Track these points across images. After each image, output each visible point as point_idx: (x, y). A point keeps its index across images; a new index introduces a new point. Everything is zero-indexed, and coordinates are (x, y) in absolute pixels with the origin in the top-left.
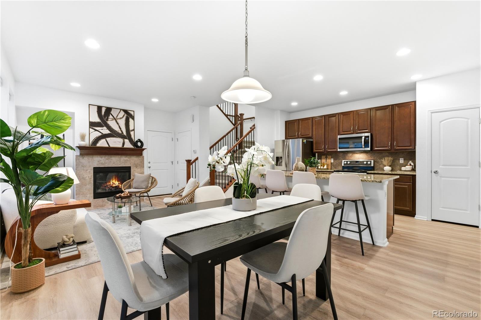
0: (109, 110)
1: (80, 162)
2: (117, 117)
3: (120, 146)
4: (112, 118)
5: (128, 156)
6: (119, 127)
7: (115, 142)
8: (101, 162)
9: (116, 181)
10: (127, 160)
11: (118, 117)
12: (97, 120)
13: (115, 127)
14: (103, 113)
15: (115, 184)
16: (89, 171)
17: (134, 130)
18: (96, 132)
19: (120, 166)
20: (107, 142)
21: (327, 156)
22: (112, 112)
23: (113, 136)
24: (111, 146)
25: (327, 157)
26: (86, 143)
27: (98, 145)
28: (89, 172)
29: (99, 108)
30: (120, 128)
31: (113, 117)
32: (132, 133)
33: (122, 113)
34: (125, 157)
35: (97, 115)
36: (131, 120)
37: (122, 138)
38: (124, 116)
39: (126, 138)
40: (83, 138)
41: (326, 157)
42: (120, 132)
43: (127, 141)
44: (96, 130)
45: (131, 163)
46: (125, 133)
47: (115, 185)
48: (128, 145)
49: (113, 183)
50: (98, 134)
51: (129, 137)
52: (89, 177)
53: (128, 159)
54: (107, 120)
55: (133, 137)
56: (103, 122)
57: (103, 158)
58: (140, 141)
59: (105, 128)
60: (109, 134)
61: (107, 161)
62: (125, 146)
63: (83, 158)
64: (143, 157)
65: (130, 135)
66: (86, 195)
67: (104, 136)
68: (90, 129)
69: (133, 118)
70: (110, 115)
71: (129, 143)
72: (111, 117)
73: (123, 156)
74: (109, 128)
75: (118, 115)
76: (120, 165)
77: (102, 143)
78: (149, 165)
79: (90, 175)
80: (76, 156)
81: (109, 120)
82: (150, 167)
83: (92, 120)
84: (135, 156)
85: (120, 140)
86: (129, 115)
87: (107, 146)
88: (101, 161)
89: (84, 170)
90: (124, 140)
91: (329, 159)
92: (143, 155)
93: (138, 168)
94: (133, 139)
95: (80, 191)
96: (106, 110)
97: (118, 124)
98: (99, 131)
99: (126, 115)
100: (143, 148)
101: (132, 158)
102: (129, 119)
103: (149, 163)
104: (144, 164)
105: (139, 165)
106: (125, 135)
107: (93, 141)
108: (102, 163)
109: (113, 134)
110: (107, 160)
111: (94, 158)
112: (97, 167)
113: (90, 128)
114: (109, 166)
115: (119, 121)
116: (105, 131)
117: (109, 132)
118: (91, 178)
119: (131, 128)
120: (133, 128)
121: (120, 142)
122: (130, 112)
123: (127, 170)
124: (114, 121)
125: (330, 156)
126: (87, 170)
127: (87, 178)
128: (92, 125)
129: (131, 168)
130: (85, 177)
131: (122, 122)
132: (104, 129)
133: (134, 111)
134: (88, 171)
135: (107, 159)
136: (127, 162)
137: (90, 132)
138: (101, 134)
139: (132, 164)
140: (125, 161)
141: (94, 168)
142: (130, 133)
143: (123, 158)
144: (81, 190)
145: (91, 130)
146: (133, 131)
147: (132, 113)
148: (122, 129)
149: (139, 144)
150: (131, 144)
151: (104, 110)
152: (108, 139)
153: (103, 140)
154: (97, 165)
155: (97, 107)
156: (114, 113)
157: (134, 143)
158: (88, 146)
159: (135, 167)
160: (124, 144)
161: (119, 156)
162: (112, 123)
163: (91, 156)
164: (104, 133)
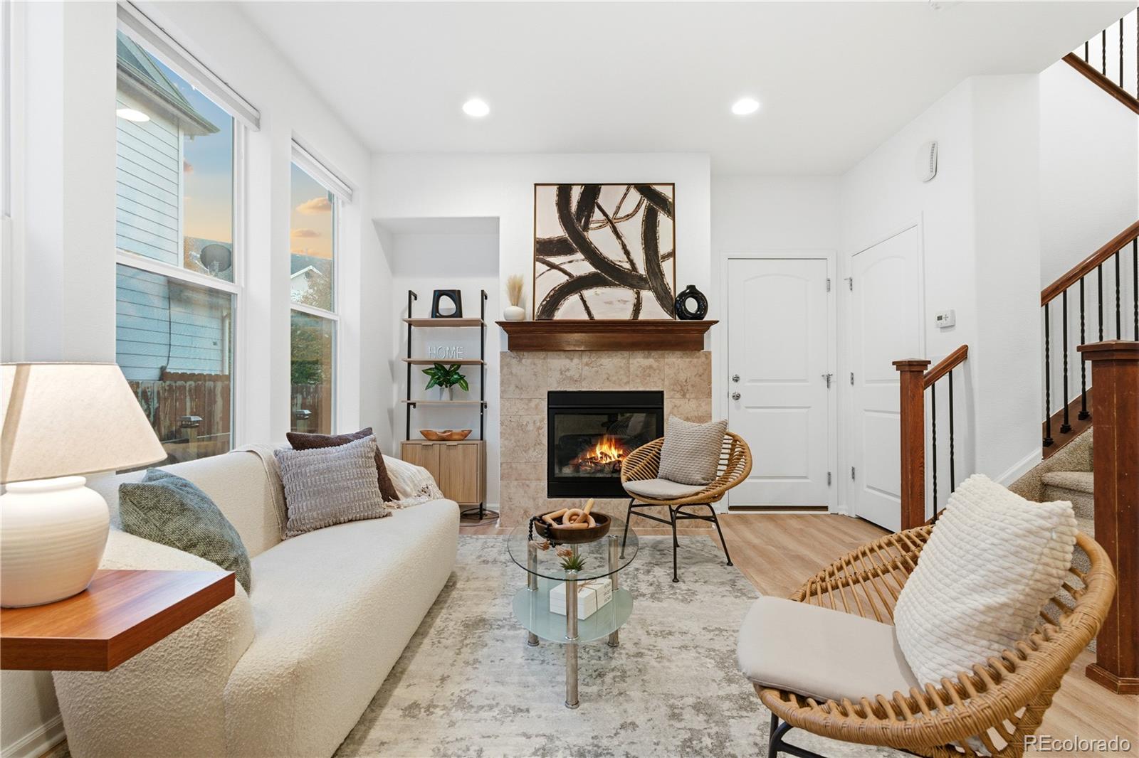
0: (591, 192)
1: (511, 373)
2: (616, 213)
3: (626, 315)
4: (602, 217)
5: (653, 353)
6: (624, 247)
7: (610, 303)
8: (568, 374)
9: (610, 447)
10: (651, 367)
11: (621, 214)
12: (555, 230)
13: (611, 251)
14: (574, 206)
15: (610, 458)
16: (535, 401)
17: (672, 254)
18: (554, 271)
19: (627, 389)
20: (584, 302)
22: (601, 200)
23: (604, 283)
24: (597, 317)
26: (527, 311)
27: (559, 316)
28: (537, 406)
29: (564, 190)
30: (627, 253)
31: (605, 214)
32: (666, 266)
33: (635, 196)
34: (644, 358)
35: (557, 215)
36: (662, 218)
37: (631, 286)
38: (638, 206)
39: (646, 288)
40: (516, 293)
42: (627, 266)
43: (648, 296)
44: (552, 266)
45: (663, 380)
46: (642, 269)
47: (609, 460)
48: (654, 312)
49: (602, 453)
50: (560, 279)
51: (654, 281)
52: (534, 422)
53: (655, 365)
54: (586, 228)
55: (668, 279)
56: (575, 241)
57: (576, 361)
58: (693, 292)
59: (579, 256)
60: (591, 276)
61: (587, 371)
62: (642, 317)
63: (520, 361)
64: (708, 355)
65: (661, 275)
66: (527, 482)
67: (576, 285)
68: (537, 263)
69: (669, 209)
70: (596, 209)
71: (657, 304)
72: (597, 215)
73: (636, 353)
74: (593, 255)
75: (619, 208)
76: (627, 383)
77: (570, 309)
78: (735, 387)
79: (538, 417)
80: (502, 353)
81: (592, 226)
82: (737, 397)
83: (544, 235)
84: (678, 353)
85: (627, 294)
86: (656, 202)
87: (585, 317)
88: (568, 369)
89: (522, 399)
90: (638, 293)
92: (706, 348)
93: (688, 396)
94: (671, 286)
95: (511, 467)
96: (583, 194)
97: (618, 236)
98: (562, 267)
99: (646, 202)
100: (706, 319)
101: (666, 360)
102: (656, 216)
103: (736, 379)
104: (710, 383)
105: (693, 386)
106: (641, 275)
107: (545, 303)
108: (571, 378)
109: (607, 274)
110: (587, 367)
111: (549, 361)
112: (559, 389)
113: (536, 260)
114: (594, 389)
115: (621, 227)
116: (581, 266)
117: (592, 269)
118: (540, 428)
119: (664, 247)
120: (670, 249)
121: (625, 302)
122: (658, 188)
123: (651, 404)
124: (608, 229)
126: (530, 400)
127: (531, 426)
128: (545, 248)
129: (665, 396)
130: (525, 424)
131: (633, 231)
132: (577, 261)
133: (673, 184)
134: (533, 404)
135: (587, 364)
136: (650, 376)
137: (537, 275)
138: (567, 277)
139: (666, 383)
140: (644, 370)
141: (549, 393)
142: (659, 266)
143: (638, 360)
144: (514, 465)
145: (541, 267)
146: (672, 259)
147: (666, 191)
148: (633, 256)
149: (692, 305)
150: (663, 305)
151: (576, 194)
152: (588, 293)
153: (574, 299)
154: (559, 383)
155: (556, 187)
156: (607, 200)
157: (675, 305)
158: (529, 319)
159: (678, 395)
160: (637, 307)
161: (626, 354)
162: (600, 238)
163: (541, 354)
164: (576, 274)
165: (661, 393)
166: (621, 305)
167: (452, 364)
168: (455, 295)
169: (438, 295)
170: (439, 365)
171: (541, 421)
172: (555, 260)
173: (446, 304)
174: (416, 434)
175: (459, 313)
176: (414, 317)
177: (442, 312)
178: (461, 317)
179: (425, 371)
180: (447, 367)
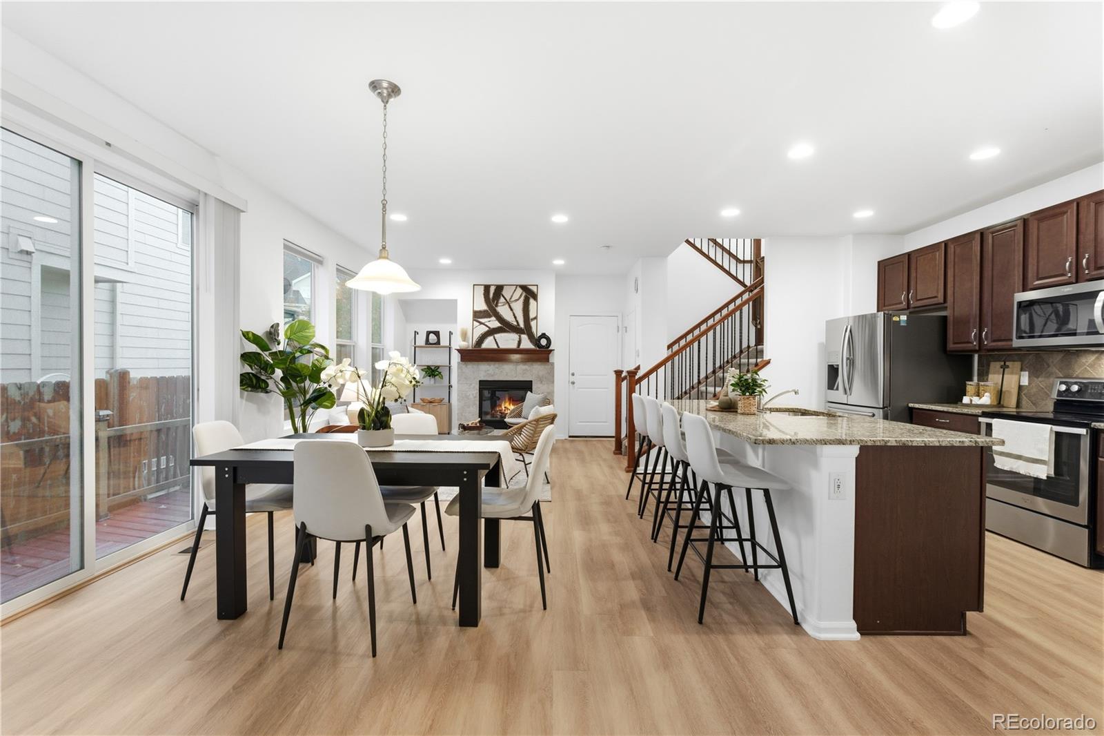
0: (499, 288)
1: (463, 371)
2: (511, 299)
3: (514, 346)
4: (504, 301)
5: (528, 363)
6: (514, 315)
7: (507, 340)
8: (489, 372)
9: (510, 404)
10: (526, 369)
11: (513, 299)
13: (508, 316)
14: (491, 295)
15: (509, 410)
16: (473, 385)
17: (536, 318)
18: (482, 325)
19: (515, 379)
20: (495, 340)
21: (1007, 363)
22: (504, 292)
23: (504, 331)
24: (501, 346)
25: (1008, 367)
26: (468, 344)
27: (484, 346)
28: (474, 387)
29: (487, 288)
30: (515, 317)
31: (505, 299)
32: (533, 324)
33: (519, 291)
34: (523, 365)
35: (483, 299)
36: (532, 301)
37: (517, 333)
38: (521, 295)
39: (524, 333)
40: (464, 336)
41: (1004, 367)
42: (515, 323)
43: (524, 337)
44: (481, 323)
45: (532, 376)
46: (522, 325)
48: (527, 344)
49: (505, 408)
50: (484, 329)
51: (527, 330)
52: (473, 394)
53: (528, 368)
54: (497, 306)
55: (534, 330)
56: (492, 312)
57: (492, 366)
58: (544, 336)
59: (493, 318)
60: (499, 328)
61: (495, 371)
62: (521, 347)
63: (466, 366)
64: (553, 364)
65: (530, 327)
67: (492, 332)
68: (474, 322)
69: (535, 297)
70: (502, 297)
71: (528, 341)
72: (502, 300)
73: (519, 363)
74: (500, 318)
75: (512, 296)
76: (516, 377)
77: (489, 344)
78: (572, 379)
80: (458, 363)
81: (499, 304)
82: (573, 383)
83: (477, 309)
84: (539, 363)
85: (515, 336)
86: (529, 294)
87: (496, 347)
88: (489, 370)
89: (467, 384)
90: (520, 336)
91: (1012, 373)
92: (550, 361)
93: (543, 381)
94: (535, 333)
96: (495, 290)
97: (512, 310)
98: (486, 323)
99: (524, 294)
100: (550, 348)
101: (533, 366)
102: (529, 301)
103: (573, 375)
104: (553, 376)
105: (546, 378)
106: (522, 328)
107: (477, 340)
108: (490, 374)
109: (506, 327)
111: (480, 366)
112: (484, 379)
113: (474, 320)
114: (500, 379)
115: (513, 305)
116: (494, 323)
117: (499, 325)
118: (475, 397)
119: (532, 315)
120: (534, 316)
121: (514, 340)
122: (530, 287)
123: (527, 386)
124: (507, 306)
125: (1018, 364)
126: (471, 384)
127: (471, 396)
128: (477, 315)
129: (533, 382)
130: (468, 395)
131: (518, 307)
132: (492, 321)
133: (537, 285)
135: (497, 368)
136: (526, 373)
137: (474, 327)
138: (488, 328)
139: (534, 377)
140: (524, 371)
141: (480, 381)
142: (530, 324)
143: (521, 366)
144: (463, 414)
145: (476, 324)
146: (535, 321)
147: (534, 289)
148: (518, 319)
149: (544, 342)
150: (531, 342)
151: (492, 290)
152: (497, 336)
153: (490, 339)
154: (484, 376)
155: (483, 287)
156: (507, 293)
157: (536, 341)
158: (471, 348)
159: (539, 382)
160: (519, 342)
161: (515, 363)
162: (503, 310)
163: (476, 363)
164: (492, 327)
165: (531, 381)
166: (512, 341)
167: (436, 367)
168: (437, 334)
169: (428, 333)
170: (429, 367)
171: (476, 394)
172: (483, 320)
173: (432, 337)
174: (417, 400)
175: (438, 343)
176: (417, 344)
177: (430, 341)
178: (440, 344)
179: (422, 370)
180: (433, 368)
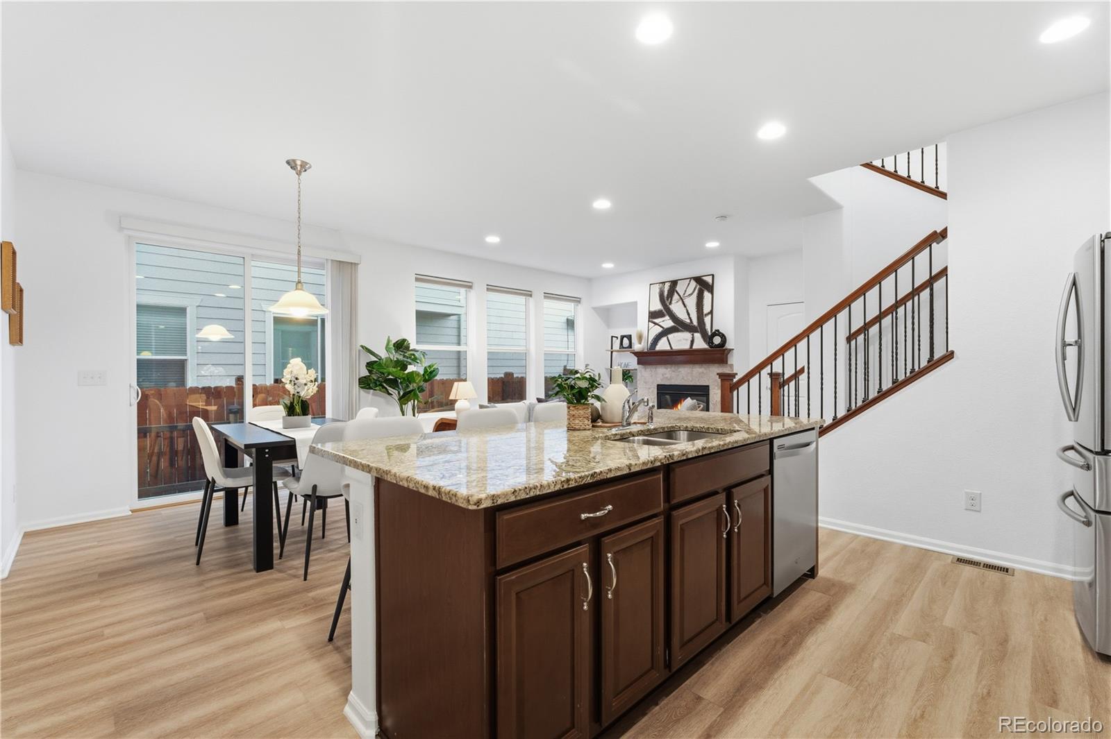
0: (674, 283)
1: (642, 375)
2: (684, 294)
3: (686, 346)
4: (678, 297)
5: (704, 365)
6: (687, 311)
7: (680, 340)
8: (666, 376)
10: (703, 373)
11: (686, 295)
12: (657, 306)
13: (682, 315)
14: (666, 293)
16: (652, 389)
17: (711, 312)
18: (657, 326)
19: (692, 384)
20: (669, 341)
22: (678, 288)
23: (678, 331)
24: (674, 348)
26: (645, 346)
27: (658, 348)
28: (653, 391)
29: (662, 286)
30: (689, 314)
31: (680, 296)
32: (707, 320)
33: (693, 284)
34: (699, 368)
35: (658, 298)
36: (707, 295)
37: (690, 332)
38: (695, 289)
39: (697, 332)
40: (640, 338)
42: (688, 321)
43: (698, 336)
44: (655, 324)
45: (708, 380)
46: (695, 322)
48: (700, 344)
50: (658, 330)
51: (701, 328)
52: (652, 399)
53: (705, 372)
54: (670, 303)
55: (708, 327)
56: (666, 311)
57: (669, 369)
58: (718, 333)
59: (667, 317)
60: (672, 327)
61: (673, 375)
62: (694, 347)
63: (643, 369)
64: (731, 366)
65: (704, 324)
67: (666, 332)
68: (650, 323)
69: (710, 288)
70: (676, 293)
71: (702, 340)
72: (676, 297)
73: (695, 365)
74: (674, 317)
75: (686, 291)
76: (691, 381)
77: (662, 345)
79: (653, 397)
81: (673, 302)
83: (652, 309)
84: (716, 365)
85: (688, 336)
86: (704, 285)
87: (669, 348)
88: (665, 374)
89: (646, 388)
90: (693, 335)
92: (729, 363)
94: (709, 330)
96: (670, 286)
97: (685, 306)
98: (660, 324)
99: (698, 287)
100: (726, 348)
101: (710, 369)
102: (703, 293)
106: (695, 326)
107: (652, 342)
108: (667, 378)
109: (680, 326)
110: (673, 373)
111: (658, 369)
112: (661, 384)
113: (649, 321)
114: (677, 383)
115: (686, 301)
116: (667, 322)
117: (672, 324)
118: (654, 402)
119: (706, 309)
120: (710, 310)
121: (687, 340)
122: (704, 278)
123: (704, 392)
124: (680, 302)
126: (649, 388)
128: (653, 315)
129: (710, 388)
131: (692, 302)
132: (666, 320)
133: (713, 276)
134: (650, 391)
135: (673, 371)
136: (702, 378)
137: (649, 329)
138: (662, 329)
139: (710, 381)
140: (700, 374)
141: (658, 385)
142: (703, 320)
143: (697, 369)
145: (651, 325)
146: (710, 316)
147: (709, 280)
148: (692, 316)
149: (718, 340)
150: (704, 341)
151: (667, 287)
152: (670, 336)
153: (664, 339)
154: (661, 380)
155: (657, 285)
156: (680, 288)
157: (708, 339)
158: (646, 350)
159: (717, 388)
160: (692, 342)
161: (691, 366)
162: (676, 308)
163: (654, 366)
164: (665, 327)
165: (708, 386)
166: (685, 341)
167: (628, 370)
168: (629, 337)
169: (623, 337)
171: (655, 398)
172: (656, 321)
173: (626, 342)
175: (630, 346)
176: (614, 349)
177: (624, 346)
178: (631, 348)
